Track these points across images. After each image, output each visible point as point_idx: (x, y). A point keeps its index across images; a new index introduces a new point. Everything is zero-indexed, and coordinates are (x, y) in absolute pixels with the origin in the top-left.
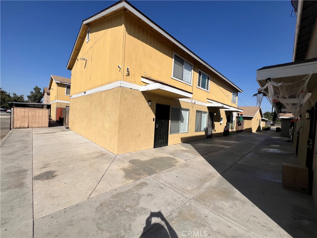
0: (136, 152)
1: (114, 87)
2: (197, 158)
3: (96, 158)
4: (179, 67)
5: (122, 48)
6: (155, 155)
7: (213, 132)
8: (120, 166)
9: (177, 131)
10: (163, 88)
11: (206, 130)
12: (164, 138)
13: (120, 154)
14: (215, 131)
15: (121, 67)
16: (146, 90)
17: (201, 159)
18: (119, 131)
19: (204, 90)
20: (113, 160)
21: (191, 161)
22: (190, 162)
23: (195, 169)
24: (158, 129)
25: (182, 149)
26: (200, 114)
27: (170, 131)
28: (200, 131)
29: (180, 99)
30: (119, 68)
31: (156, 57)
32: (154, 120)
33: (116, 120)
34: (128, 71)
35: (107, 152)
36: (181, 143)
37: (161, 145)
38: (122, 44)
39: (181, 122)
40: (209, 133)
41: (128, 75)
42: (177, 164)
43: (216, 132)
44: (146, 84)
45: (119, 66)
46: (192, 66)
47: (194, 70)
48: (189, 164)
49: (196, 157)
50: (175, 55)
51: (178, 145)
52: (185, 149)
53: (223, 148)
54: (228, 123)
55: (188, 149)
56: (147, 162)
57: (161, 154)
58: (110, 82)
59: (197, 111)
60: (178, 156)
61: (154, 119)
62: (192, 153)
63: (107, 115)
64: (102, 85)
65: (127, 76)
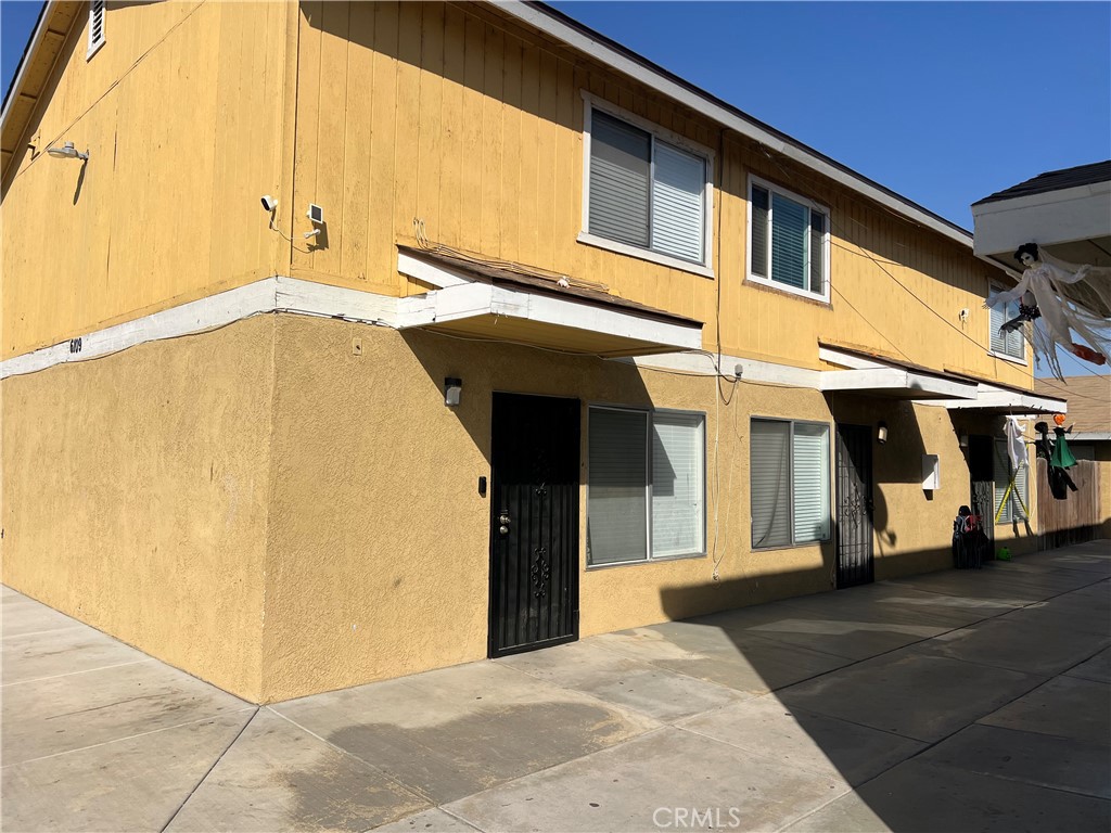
0: (380, 684)
1: (244, 315)
2: (742, 705)
3: (137, 726)
4: (623, 174)
5: (279, 101)
6: (490, 698)
7: (881, 548)
8: (275, 762)
9: (634, 548)
10: (517, 307)
11: (830, 539)
12: (550, 592)
13: (279, 697)
14: (893, 538)
15: (276, 202)
16: (424, 319)
17: (766, 707)
18: (271, 563)
19: (797, 297)
20: (237, 732)
21: (698, 724)
22: (689, 725)
23: (710, 761)
24: (514, 539)
25: (661, 656)
26: (777, 438)
27: (590, 553)
28: (789, 542)
29: (639, 360)
30: (267, 208)
31: (479, 132)
32: (482, 490)
33: (255, 497)
34: (316, 226)
35: (205, 690)
36: (664, 619)
37: (533, 634)
38: (280, 86)
39: (655, 493)
40: (852, 555)
41: (322, 242)
42: (610, 739)
43: (902, 546)
44: (422, 290)
45: (264, 201)
46: (705, 160)
47: (719, 185)
48: (683, 740)
49: (734, 698)
50: (594, 110)
51: (641, 633)
52: (677, 653)
53: (925, 645)
54: (979, 485)
55: (696, 657)
56: (433, 735)
57: (528, 691)
58: (220, 287)
59: (754, 420)
60: (630, 696)
61: (482, 481)
62: (715, 679)
63: (206, 473)
64: (177, 302)
65: (312, 248)
